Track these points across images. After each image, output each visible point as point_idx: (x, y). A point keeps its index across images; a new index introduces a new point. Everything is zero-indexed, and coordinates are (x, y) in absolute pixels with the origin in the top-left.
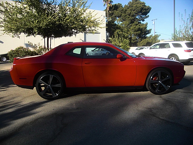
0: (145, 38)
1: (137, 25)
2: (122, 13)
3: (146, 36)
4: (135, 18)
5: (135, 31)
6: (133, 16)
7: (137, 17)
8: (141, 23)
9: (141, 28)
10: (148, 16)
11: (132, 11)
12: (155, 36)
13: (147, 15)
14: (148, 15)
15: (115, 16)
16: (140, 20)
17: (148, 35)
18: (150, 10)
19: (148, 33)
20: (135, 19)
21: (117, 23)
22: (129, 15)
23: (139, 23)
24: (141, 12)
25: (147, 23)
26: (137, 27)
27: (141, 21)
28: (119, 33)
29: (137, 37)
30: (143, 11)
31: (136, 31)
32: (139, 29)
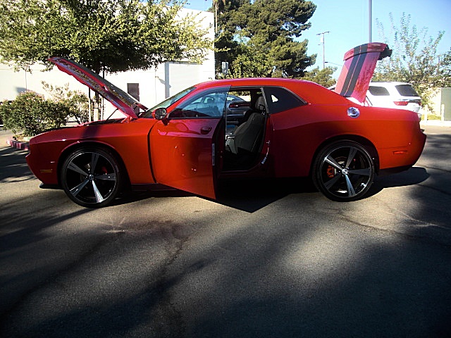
0: (302, 74)
1: (282, 44)
2: (248, 17)
3: (304, 70)
4: (279, 29)
5: (280, 59)
6: (274, 24)
7: (284, 27)
8: (294, 41)
9: (293, 51)
10: (309, 25)
11: (273, 13)
12: (324, 71)
13: (306, 23)
14: (310, 23)
15: (234, 25)
16: (290, 34)
17: (309, 69)
18: (313, 11)
19: (309, 64)
20: (279, 32)
21: (239, 41)
22: (265, 22)
23: (288, 40)
24: (293, 14)
25: (307, 41)
26: (284, 49)
27: (294, 37)
28: (245, 63)
29: (284, 72)
30: (299, 13)
31: (282, 59)
32: (288, 55)
